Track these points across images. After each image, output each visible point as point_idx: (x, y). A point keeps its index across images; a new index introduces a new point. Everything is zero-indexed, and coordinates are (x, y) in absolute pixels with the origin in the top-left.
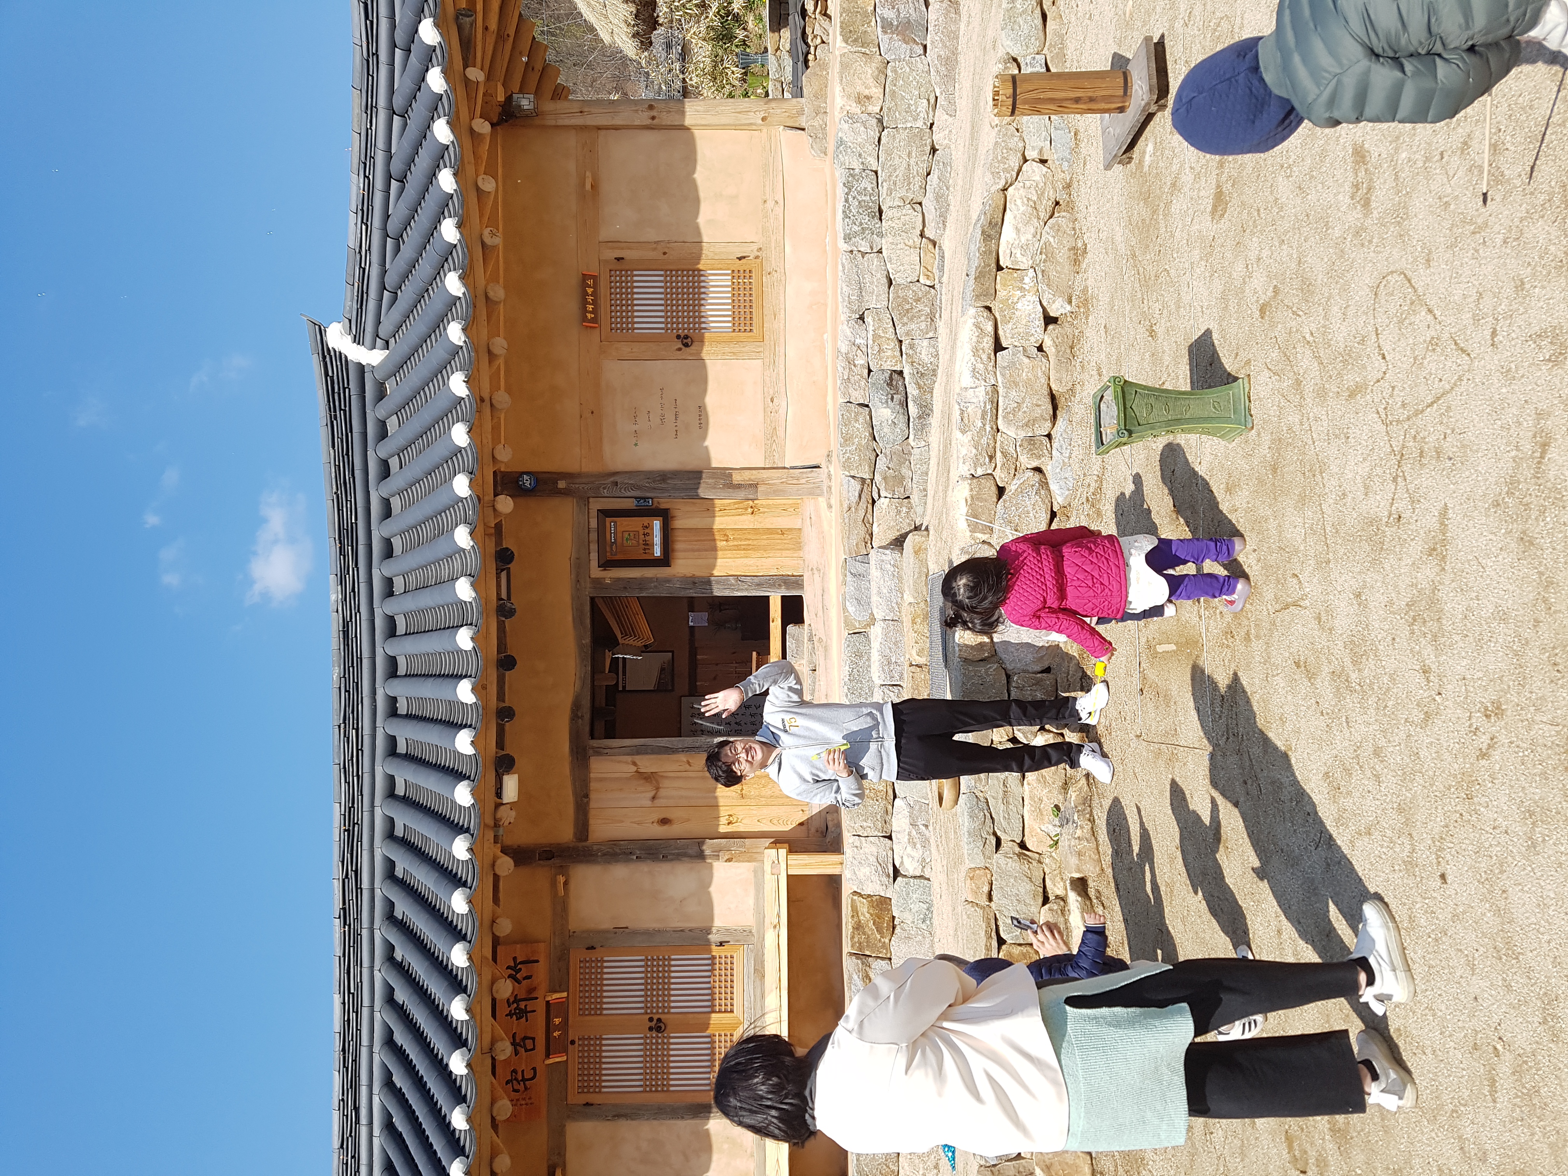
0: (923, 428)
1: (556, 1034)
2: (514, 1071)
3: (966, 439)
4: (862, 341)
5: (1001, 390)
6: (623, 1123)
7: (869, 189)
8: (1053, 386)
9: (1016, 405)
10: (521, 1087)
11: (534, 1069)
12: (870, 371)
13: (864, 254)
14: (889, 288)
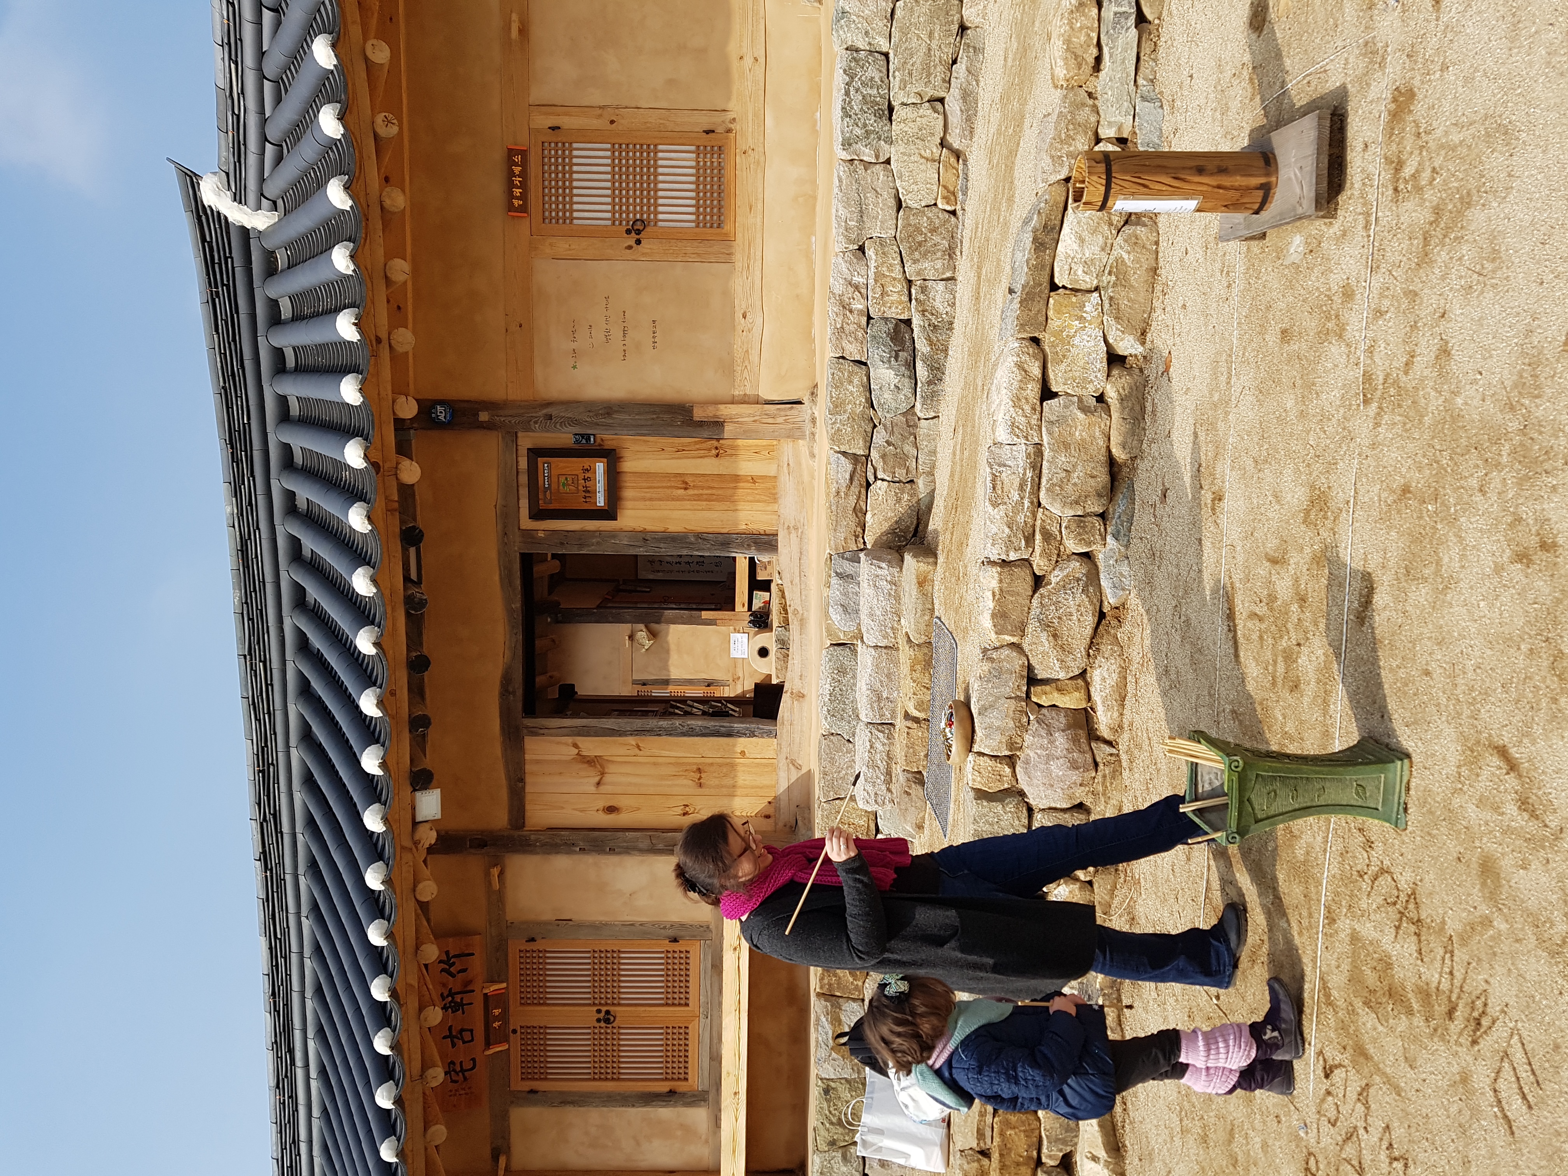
0: (932, 397)
1: (496, 1025)
3: (998, 514)
4: (861, 280)
5: (1047, 453)
6: (570, 1109)
7: (877, 79)
8: (1114, 451)
9: (1064, 474)
10: (460, 1078)
11: (474, 1060)
12: (869, 318)
13: (867, 165)
14: (898, 211)
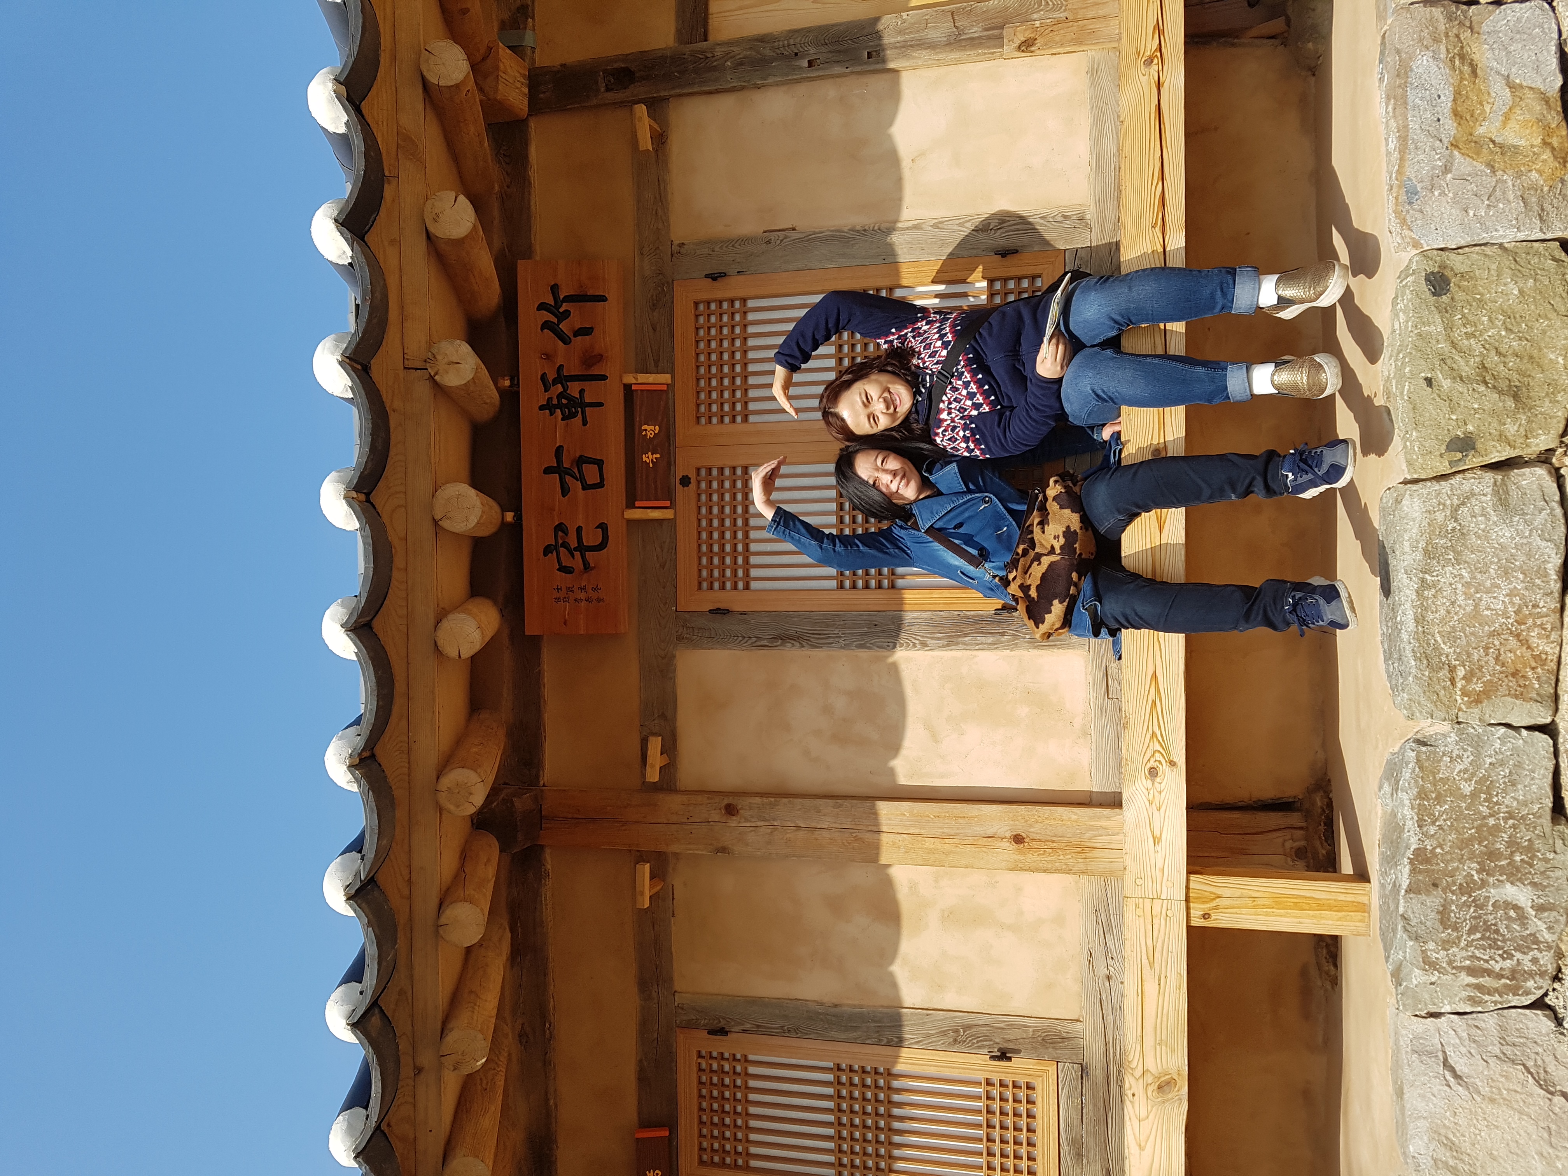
2: (560, 528)
6: (792, 653)
10: (577, 562)
11: (603, 527)
